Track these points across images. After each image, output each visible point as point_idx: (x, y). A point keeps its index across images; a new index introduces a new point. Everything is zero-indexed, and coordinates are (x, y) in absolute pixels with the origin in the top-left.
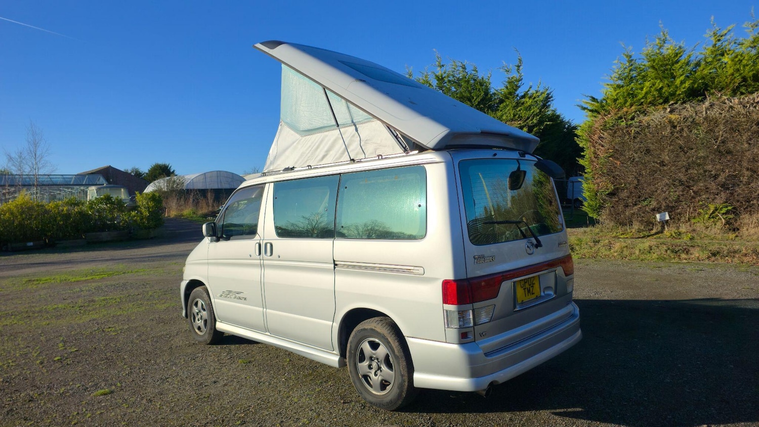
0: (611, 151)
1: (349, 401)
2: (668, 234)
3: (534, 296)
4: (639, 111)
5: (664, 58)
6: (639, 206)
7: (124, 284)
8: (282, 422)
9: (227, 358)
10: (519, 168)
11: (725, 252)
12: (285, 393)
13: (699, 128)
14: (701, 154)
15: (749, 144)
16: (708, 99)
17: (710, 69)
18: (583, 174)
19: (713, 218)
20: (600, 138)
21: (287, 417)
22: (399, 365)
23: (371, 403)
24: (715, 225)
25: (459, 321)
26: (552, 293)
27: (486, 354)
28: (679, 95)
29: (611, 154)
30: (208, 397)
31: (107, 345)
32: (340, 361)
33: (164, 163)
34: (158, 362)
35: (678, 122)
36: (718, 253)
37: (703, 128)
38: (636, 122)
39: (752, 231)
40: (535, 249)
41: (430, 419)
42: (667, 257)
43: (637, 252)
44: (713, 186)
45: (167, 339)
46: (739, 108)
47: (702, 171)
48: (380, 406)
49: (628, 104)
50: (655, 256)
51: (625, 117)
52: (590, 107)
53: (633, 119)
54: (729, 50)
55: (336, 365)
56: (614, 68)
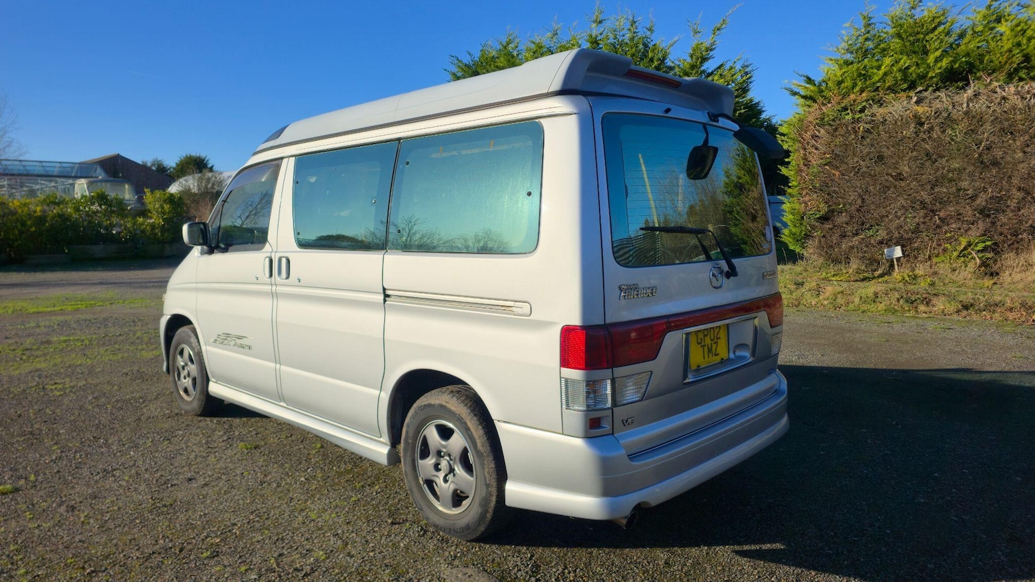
0: (828, 156)
1: (401, 521)
2: (898, 277)
3: (717, 359)
4: (873, 100)
5: (916, 23)
6: (861, 237)
7: (105, 319)
8: (281, 555)
9: (221, 440)
10: (706, 141)
11: (981, 305)
12: (300, 502)
13: (956, 127)
14: (955, 165)
15: (1025, 152)
16: (972, 85)
17: (979, 42)
18: (786, 188)
19: (964, 256)
20: (814, 137)
21: (291, 547)
22: (484, 468)
23: (436, 526)
24: (966, 266)
25: (587, 397)
26: (747, 354)
27: (632, 457)
28: (932, 78)
29: (828, 160)
30: (171, 505)
31: (40, 410)
32: (390, 455)
33: (198, 155)
34: (110, 441)
35: (927, 117)
36: (972, 305)
37: (962, 126)
38: (866, 116)
39: (1017, 277)
40: (725, 280)
41: (531, 559)
42: (899, 309)
43: (857, 300)
44: (968, 212)
45: (137, 404)
46: (1015, 100)
47: (954, 189)
48: (450, 532)
49: (857, 88)
50: (882, 307)
51: (852, 108)
52: (803, 93)
53: (862, 111)
54: (1009, 15)
55: (384, 461)
56: (844, 35)
